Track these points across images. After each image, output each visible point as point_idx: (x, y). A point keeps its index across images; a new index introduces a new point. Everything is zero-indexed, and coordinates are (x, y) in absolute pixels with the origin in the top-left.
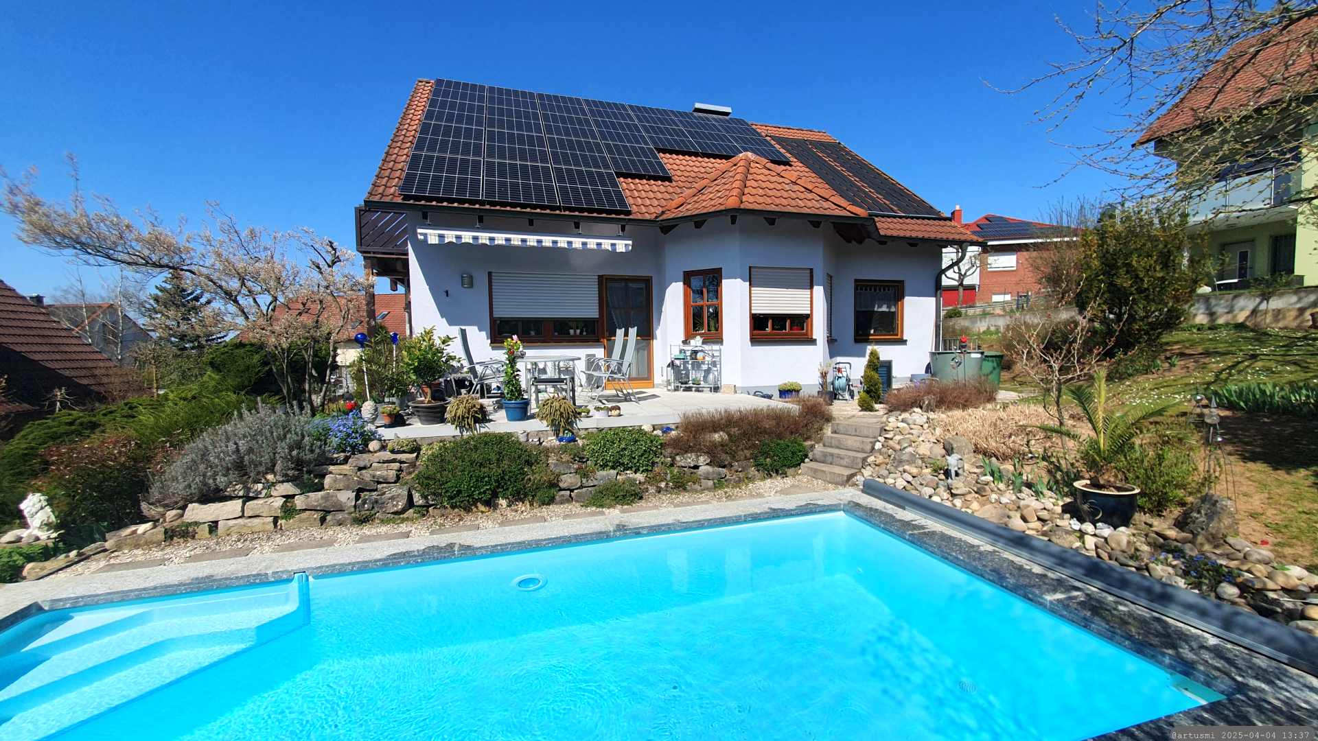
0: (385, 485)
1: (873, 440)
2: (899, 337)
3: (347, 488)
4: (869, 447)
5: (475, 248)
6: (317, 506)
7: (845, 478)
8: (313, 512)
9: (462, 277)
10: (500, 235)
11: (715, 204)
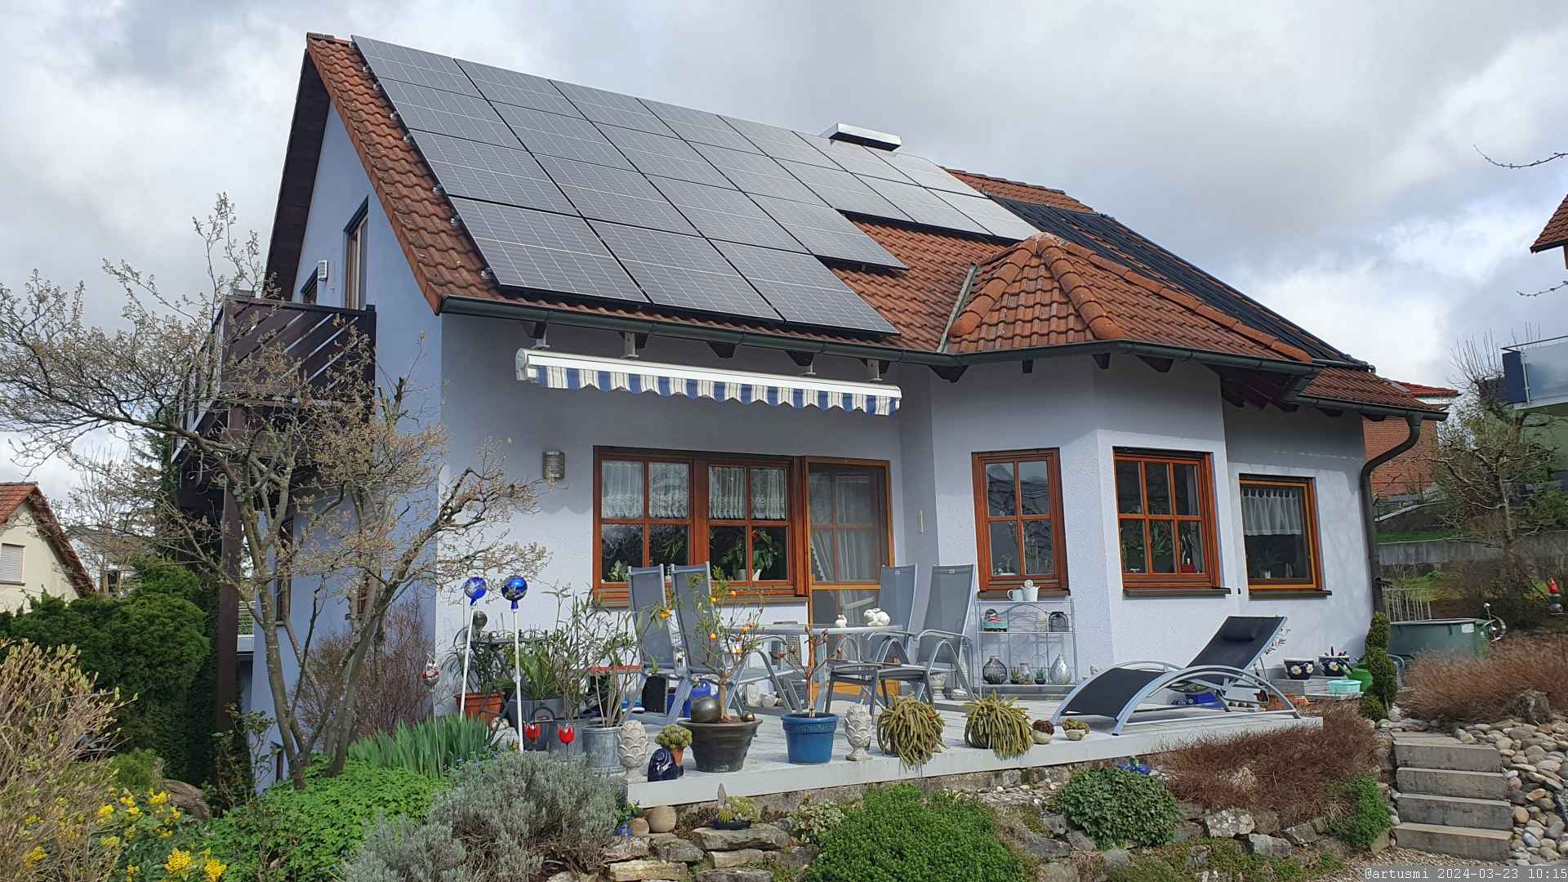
2: (1314, 586)
9: (545, 456)
10: (679, 375)
11: (1060, 329)
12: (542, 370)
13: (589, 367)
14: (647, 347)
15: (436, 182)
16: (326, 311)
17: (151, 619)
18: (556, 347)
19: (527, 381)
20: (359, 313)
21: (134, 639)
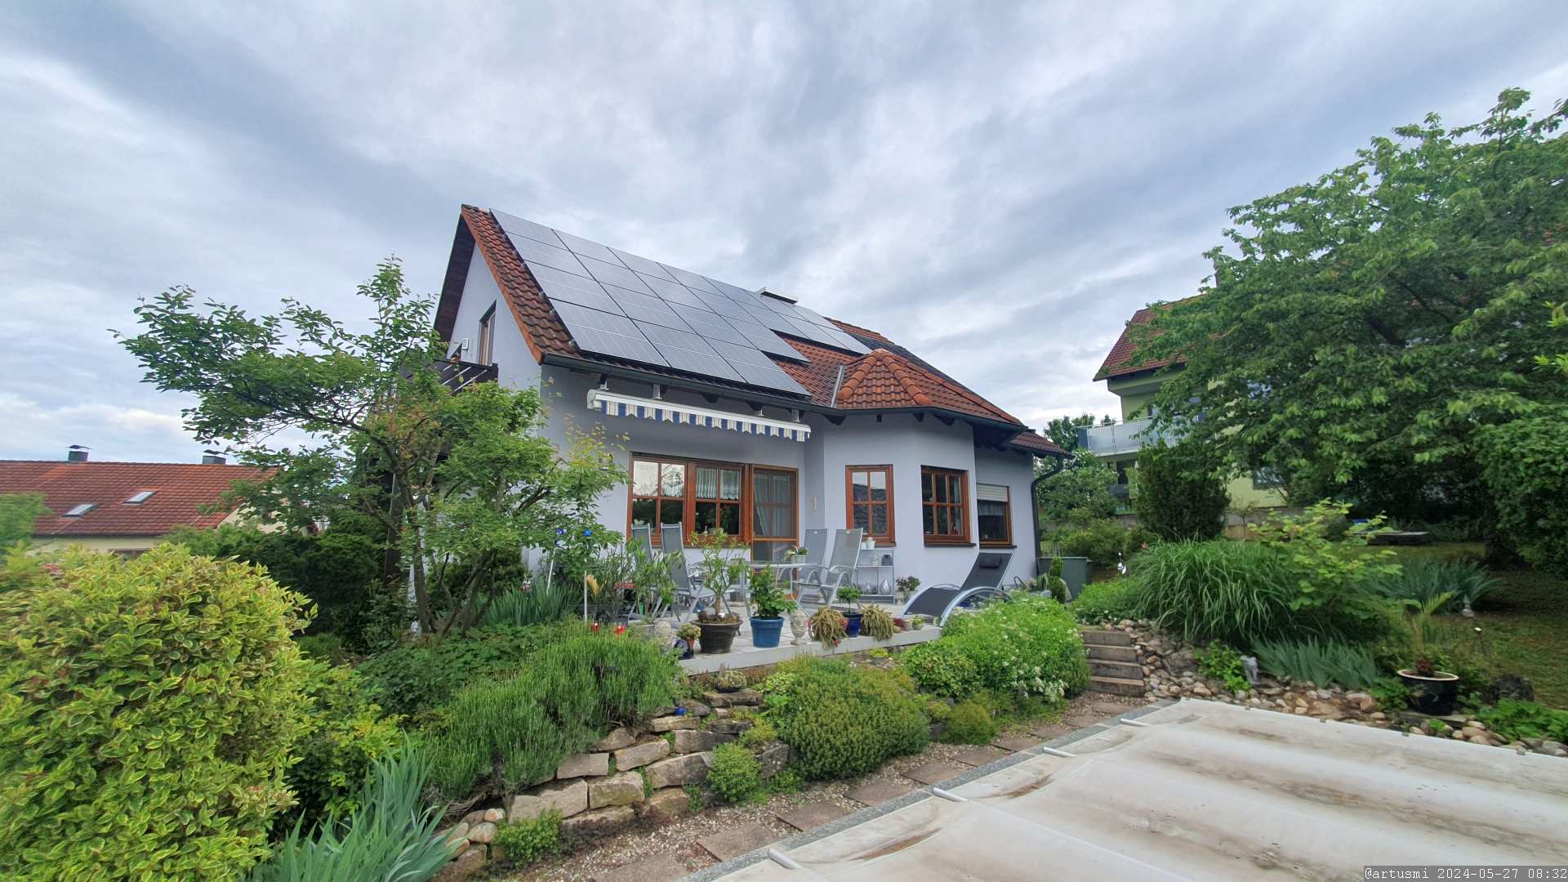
1: (1131, 648)
2: (1009, 543)
3: (704, 747)
6: (680, 780)
7: (1142, 690)
8: (676, 790)
10: (686, 411)
11: (897, 401)
12: (604, 403)
13: (632, 403)
14: (668, 393)
15: (540, 289)
16: (465, 365)
17: (336, 550)
18: (613, 389)
19: (594, 410)
20: (487, 367)
21: (323, 565)
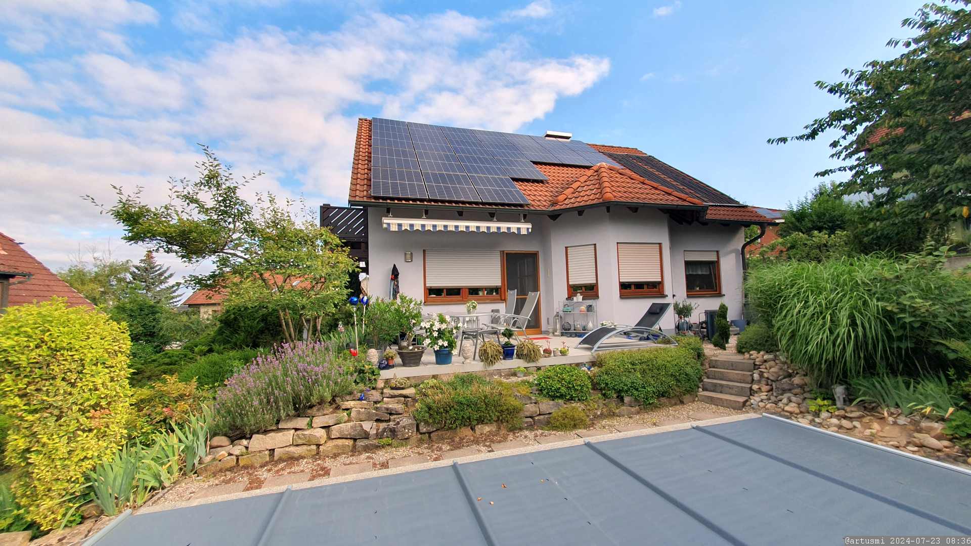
0: (395, 416)
1: (750, 373)
2: (718, 292)
3: (369, 419)
4: (750, 378)
5: (424, 232)
6: (347, 435)
7: (741, 404)
8: (344, 440)
9: (405, 254)
11: (593, 200)
12: (389, 224)
13: (406, 223)
